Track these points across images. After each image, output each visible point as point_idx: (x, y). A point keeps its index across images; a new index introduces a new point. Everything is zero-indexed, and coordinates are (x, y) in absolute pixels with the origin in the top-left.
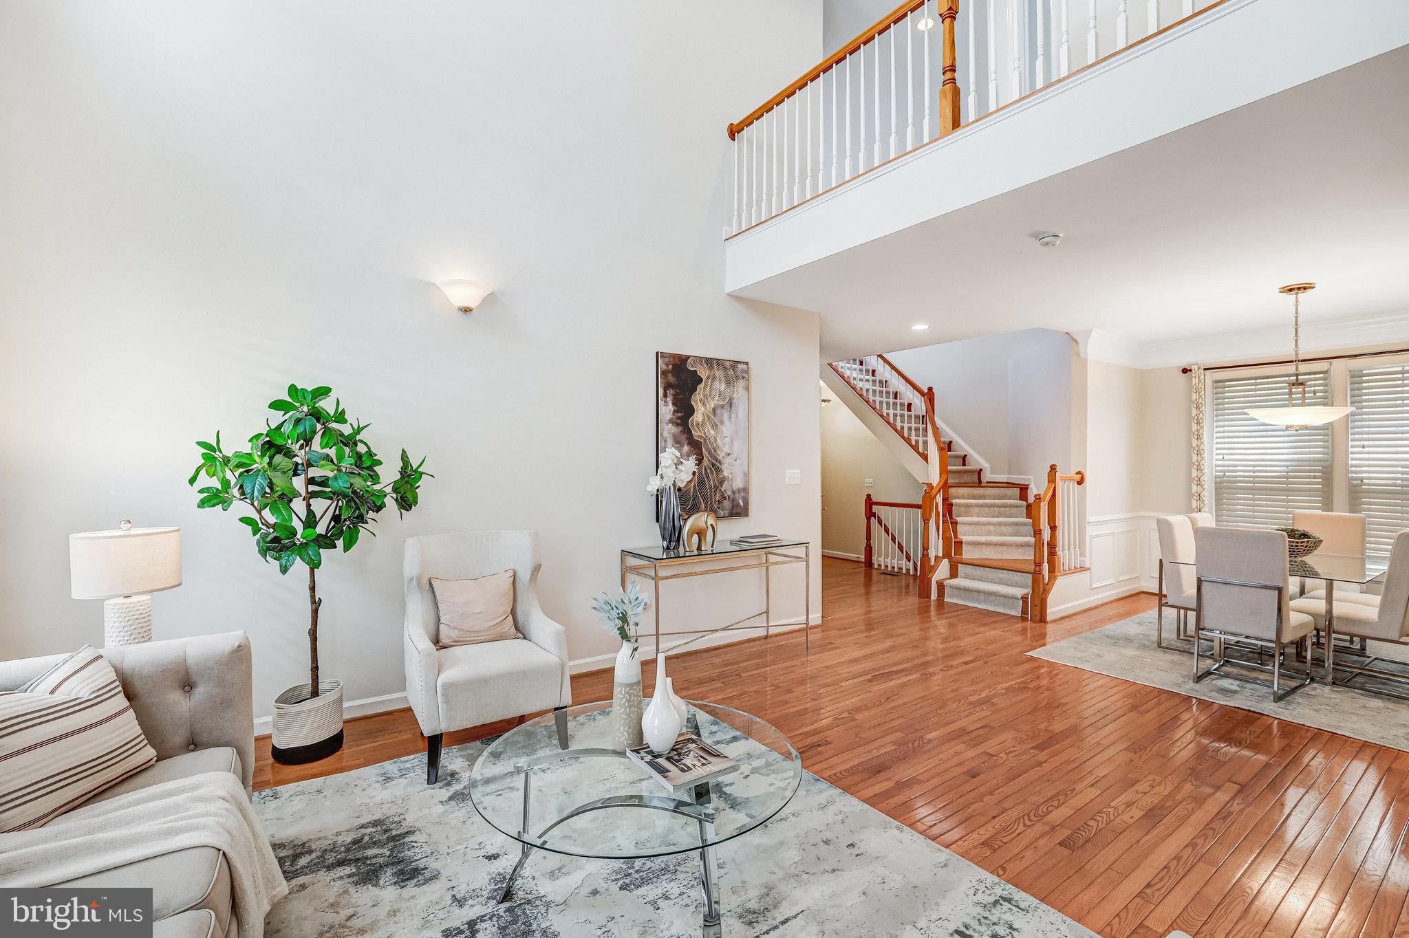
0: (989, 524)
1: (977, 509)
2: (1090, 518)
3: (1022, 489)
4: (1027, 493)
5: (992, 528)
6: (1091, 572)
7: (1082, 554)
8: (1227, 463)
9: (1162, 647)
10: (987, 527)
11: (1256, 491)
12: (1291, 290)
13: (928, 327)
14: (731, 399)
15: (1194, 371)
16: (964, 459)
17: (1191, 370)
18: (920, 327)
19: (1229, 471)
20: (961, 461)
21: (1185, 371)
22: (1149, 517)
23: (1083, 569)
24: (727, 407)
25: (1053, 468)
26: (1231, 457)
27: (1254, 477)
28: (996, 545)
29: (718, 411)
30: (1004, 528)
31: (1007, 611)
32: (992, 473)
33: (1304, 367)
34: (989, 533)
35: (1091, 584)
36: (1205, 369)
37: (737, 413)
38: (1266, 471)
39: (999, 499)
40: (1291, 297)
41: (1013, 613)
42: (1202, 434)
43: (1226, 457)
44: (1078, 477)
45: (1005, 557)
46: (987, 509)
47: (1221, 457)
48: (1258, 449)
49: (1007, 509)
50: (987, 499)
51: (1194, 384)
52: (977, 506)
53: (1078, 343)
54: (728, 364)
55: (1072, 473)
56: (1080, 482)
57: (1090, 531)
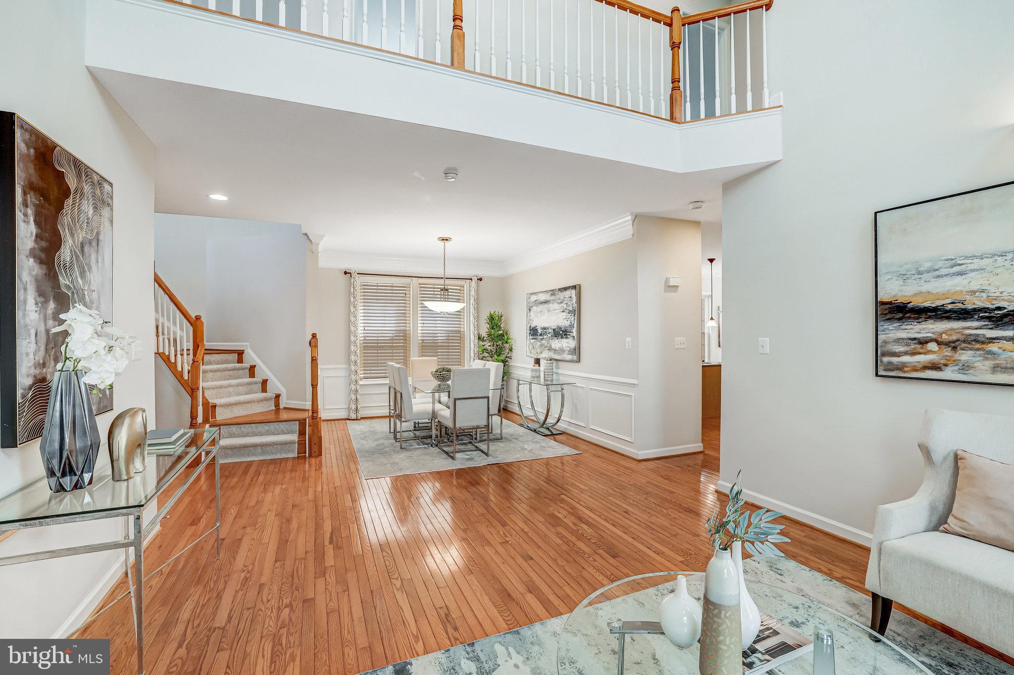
0: (230, 386)
3: (239, 354)
4: (242, 357)
5: (231, 389)
8: (367, 332)
9: (403, 448)
11: (379, 348)
12: (443, 240)
13: (227, 199)
14: (98, 234)
15: (352, 274)
17: (350, 273)
18: (218, 197)
19: (367, 337)
21: (346, 273)
22: (324, 368)
24: (94, 244)
25: (314, 336)
26: (368, 328)
27: (378, 340)
28: (243, 403)
29: (86, 249)
30: (241, 388)
31: (284, 456)
33: (448, 282)
34: (229, 395)
36: (358, 274)
37: (103, 256)
38: (385, 337)
39: (222, 364)
40: (442, 243)
41: (291, 455)
42: (357, 314)
43: (365, 328)
45: (250, 412)
46: (219, 373)
47: (363, 328)
48: (378, 324)
49: (235, 372)
50: (213, 364)
51: (351, 281)
54: (96, 178)
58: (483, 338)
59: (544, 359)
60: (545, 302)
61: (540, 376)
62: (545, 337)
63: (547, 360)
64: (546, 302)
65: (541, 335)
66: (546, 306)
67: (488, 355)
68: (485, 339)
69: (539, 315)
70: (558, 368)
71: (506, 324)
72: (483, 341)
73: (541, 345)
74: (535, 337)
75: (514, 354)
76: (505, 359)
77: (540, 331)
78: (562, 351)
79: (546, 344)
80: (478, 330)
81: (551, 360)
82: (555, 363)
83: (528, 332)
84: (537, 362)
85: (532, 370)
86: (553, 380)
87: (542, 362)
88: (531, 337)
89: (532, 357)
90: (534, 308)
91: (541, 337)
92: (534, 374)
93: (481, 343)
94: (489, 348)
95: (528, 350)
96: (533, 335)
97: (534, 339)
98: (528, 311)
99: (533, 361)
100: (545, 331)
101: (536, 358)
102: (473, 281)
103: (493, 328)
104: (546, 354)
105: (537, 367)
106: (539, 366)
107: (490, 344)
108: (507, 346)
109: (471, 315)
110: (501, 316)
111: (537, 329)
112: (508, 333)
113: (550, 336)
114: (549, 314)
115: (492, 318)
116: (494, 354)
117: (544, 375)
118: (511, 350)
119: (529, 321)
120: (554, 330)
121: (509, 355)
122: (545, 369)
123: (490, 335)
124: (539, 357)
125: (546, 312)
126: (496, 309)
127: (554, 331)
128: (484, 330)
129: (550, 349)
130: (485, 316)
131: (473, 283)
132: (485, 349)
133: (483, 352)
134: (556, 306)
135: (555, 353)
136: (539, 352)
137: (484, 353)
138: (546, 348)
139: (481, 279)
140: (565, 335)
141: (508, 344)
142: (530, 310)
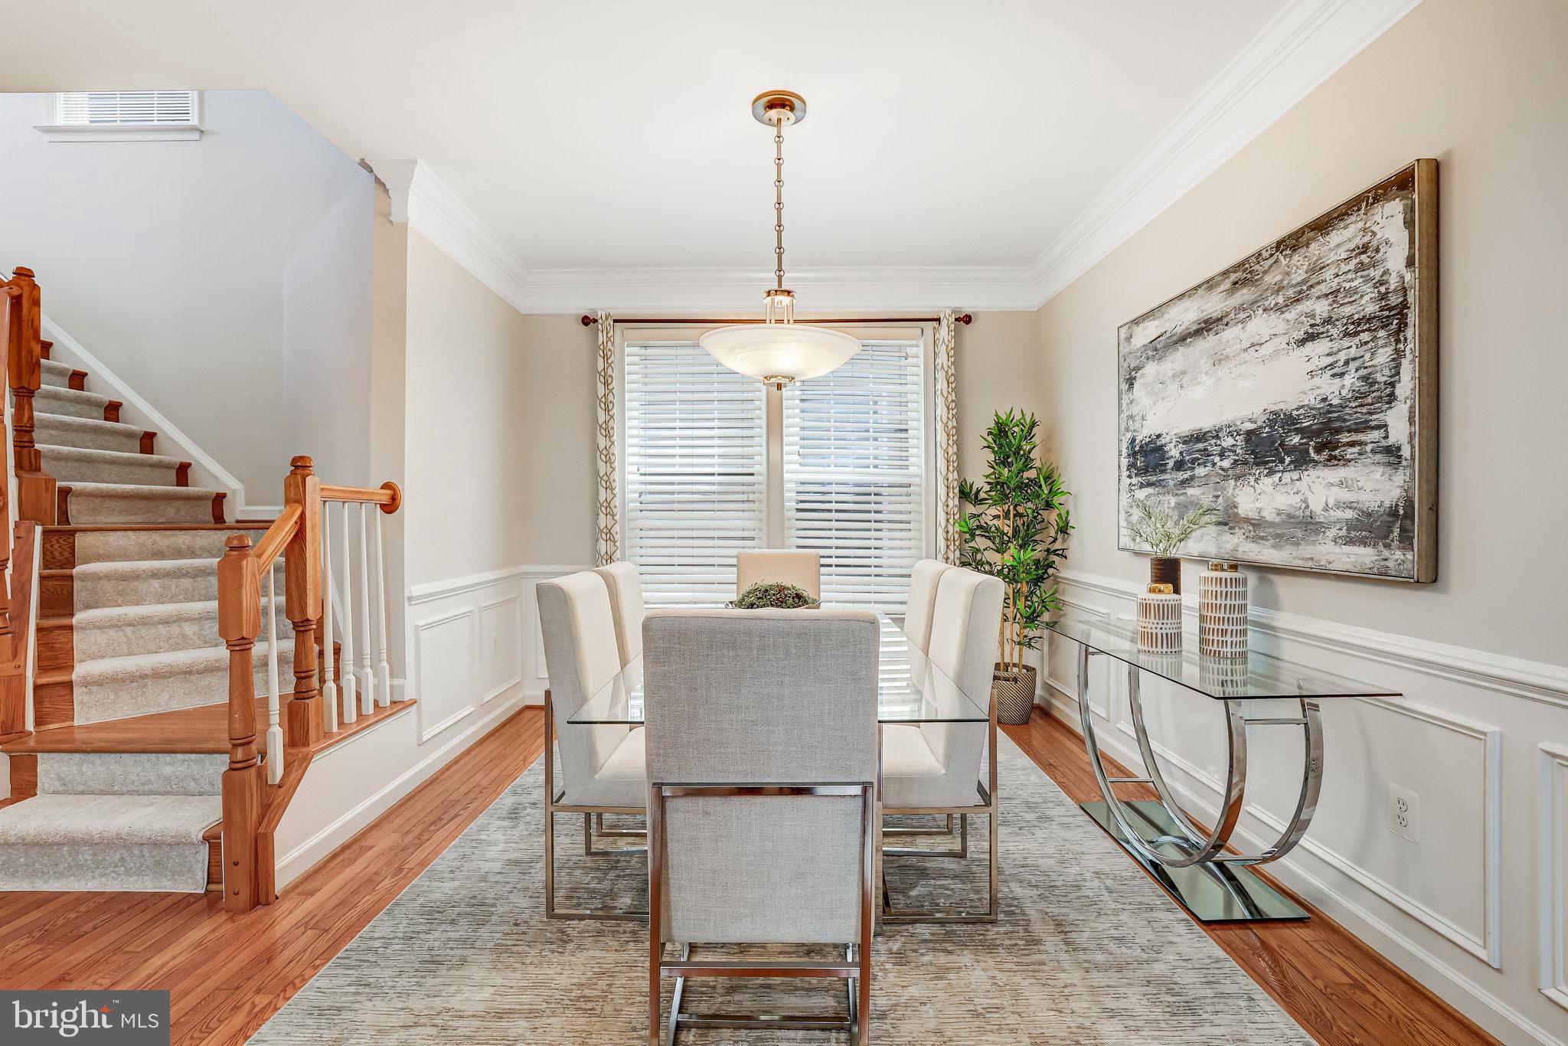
0: (179, 619)
1: (156, 584)
2: (414, 589)
5: (189, 629)
6: (419, 709)
7: (397, 671)
8: (647, 478)
10: (175, 629)
15: (600, 321)
16: (182, 472)
17: (596, 321)
19: (650, 492)
20: (172, 475)
21: (586, 321)
23: (399, 705)
25: (299, 466)
26: (652, 469)
27: (676, 501)
28: (190, 673)
31: (166, 886)
32: (249, 502)
35: (420, 735)
36: (615, 321)
41: (184, 887)
42: (613, 428)
43: (644, 469)
44: (385, 497)
48: (677, 457)
50: (200, 556)
51: (600, 342)
52: (155, 575)
53: (387, 191)
55: (374, 484)
56: (391, 506)
57: (414, 617)
58: (978, 491)
59: (1202, 560)
60: (1198, 332)
61: (1179, 635)
62: (1200, 471)
63: (1218, 567)
64: (1207, 326)
65: (1179, 465)
66: (1206, 344)
67: (989, 543)
68: (982, 495)
69: (1173, 387)
70: (1270, 602)
71: (1048, 450)
72: (977, 501)
73: (1182, 508)
74: (1153, 479)
75: (1075, 544)
76: (1046, 559)
77: (1174, 452)
78: (1307, 525)
79: (1207, 501)
80: (959, 469)
81: (1234, 567)
82: (1252, 579)
83: (1125, 462)
84: (1167, 572)
85: (1145, 609)
86: (1244, 656)
87: (1189, 575)
88: (1134, 480)
89: (1138, 554)
90: (1151, 369)
91: (1182, 475)
92: (1151, 624)
93: (970, 509)
94: (995, 522)
95: (1123, 523)
96: (1145, 471)
97: (1150, 484)
98: (1124, 387)
99: (1145, 568)
100: (1200, 446)
101: (1160, 555)
102: (944, 323)
103: (1004, 462)
104: (1206, 541)
105: (1167, 596)
106: (1177, 591)
107: (997, 513)
108: (1052, 517)
109: (940, 426)
110: (1033, 424)
111: (1160, 448)
112: (1055, 477)
113: (1226, 464)
114: (1220, 374)
115: (1001, 431)
116: (1009, 541)
117: (1202, 630)
118: (1064, 530)
119: (1128, 419)
120: (1250, 434)
121: (1057, 545)
122: (1203, 606)
123: (998, 484)
124: (1173, 553)
125: (1208, 366)
126: (1015, 405)
127: (1248, 440)
128: (979, 471)
129: (1229, 520)
130: (980, 425)
131: (944, 332)
132: (979, 527)
133: (973, 536)
134: (1261, 325)
135: (1257, 539)
136: (1176, 531)
137: (978, 539)
138: (1206, 518)
139: (967, 319)
140: (1319, 450)
141: (1055, 512)
142: (1131, 382)
